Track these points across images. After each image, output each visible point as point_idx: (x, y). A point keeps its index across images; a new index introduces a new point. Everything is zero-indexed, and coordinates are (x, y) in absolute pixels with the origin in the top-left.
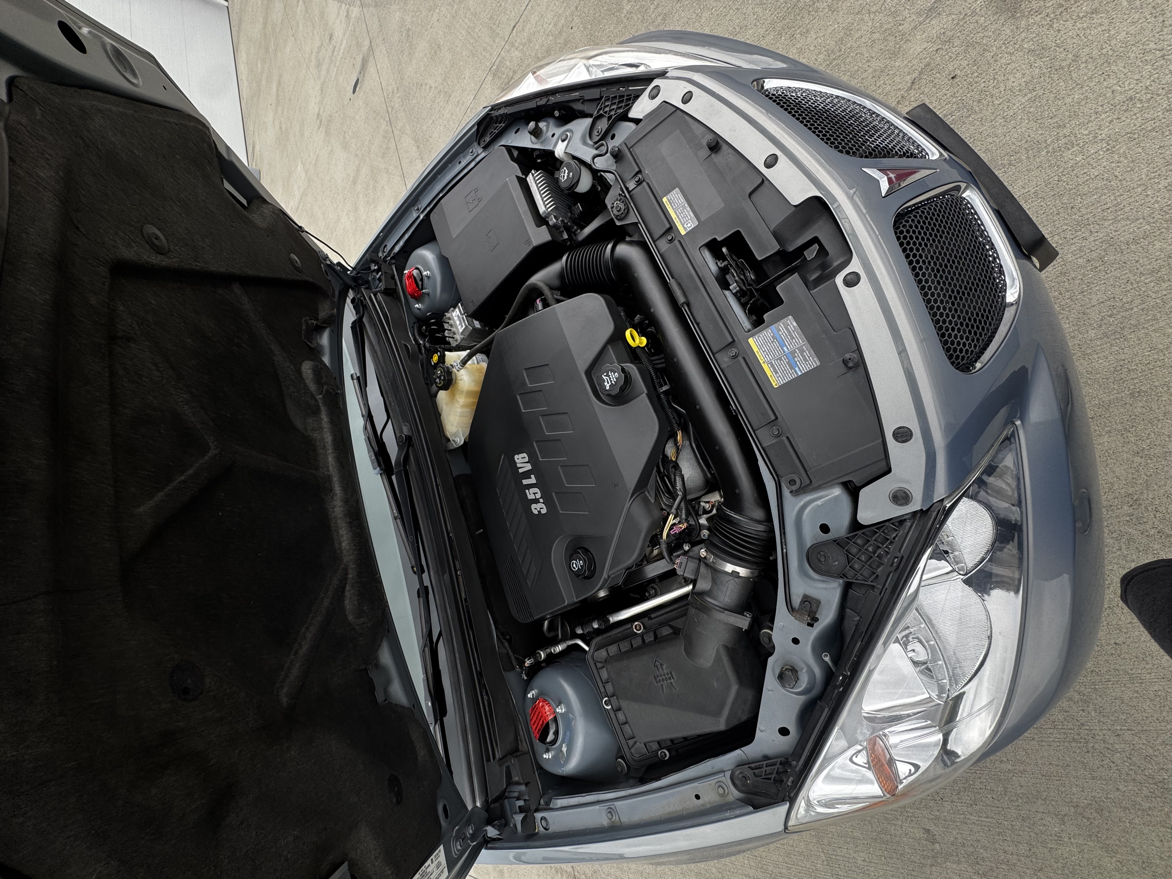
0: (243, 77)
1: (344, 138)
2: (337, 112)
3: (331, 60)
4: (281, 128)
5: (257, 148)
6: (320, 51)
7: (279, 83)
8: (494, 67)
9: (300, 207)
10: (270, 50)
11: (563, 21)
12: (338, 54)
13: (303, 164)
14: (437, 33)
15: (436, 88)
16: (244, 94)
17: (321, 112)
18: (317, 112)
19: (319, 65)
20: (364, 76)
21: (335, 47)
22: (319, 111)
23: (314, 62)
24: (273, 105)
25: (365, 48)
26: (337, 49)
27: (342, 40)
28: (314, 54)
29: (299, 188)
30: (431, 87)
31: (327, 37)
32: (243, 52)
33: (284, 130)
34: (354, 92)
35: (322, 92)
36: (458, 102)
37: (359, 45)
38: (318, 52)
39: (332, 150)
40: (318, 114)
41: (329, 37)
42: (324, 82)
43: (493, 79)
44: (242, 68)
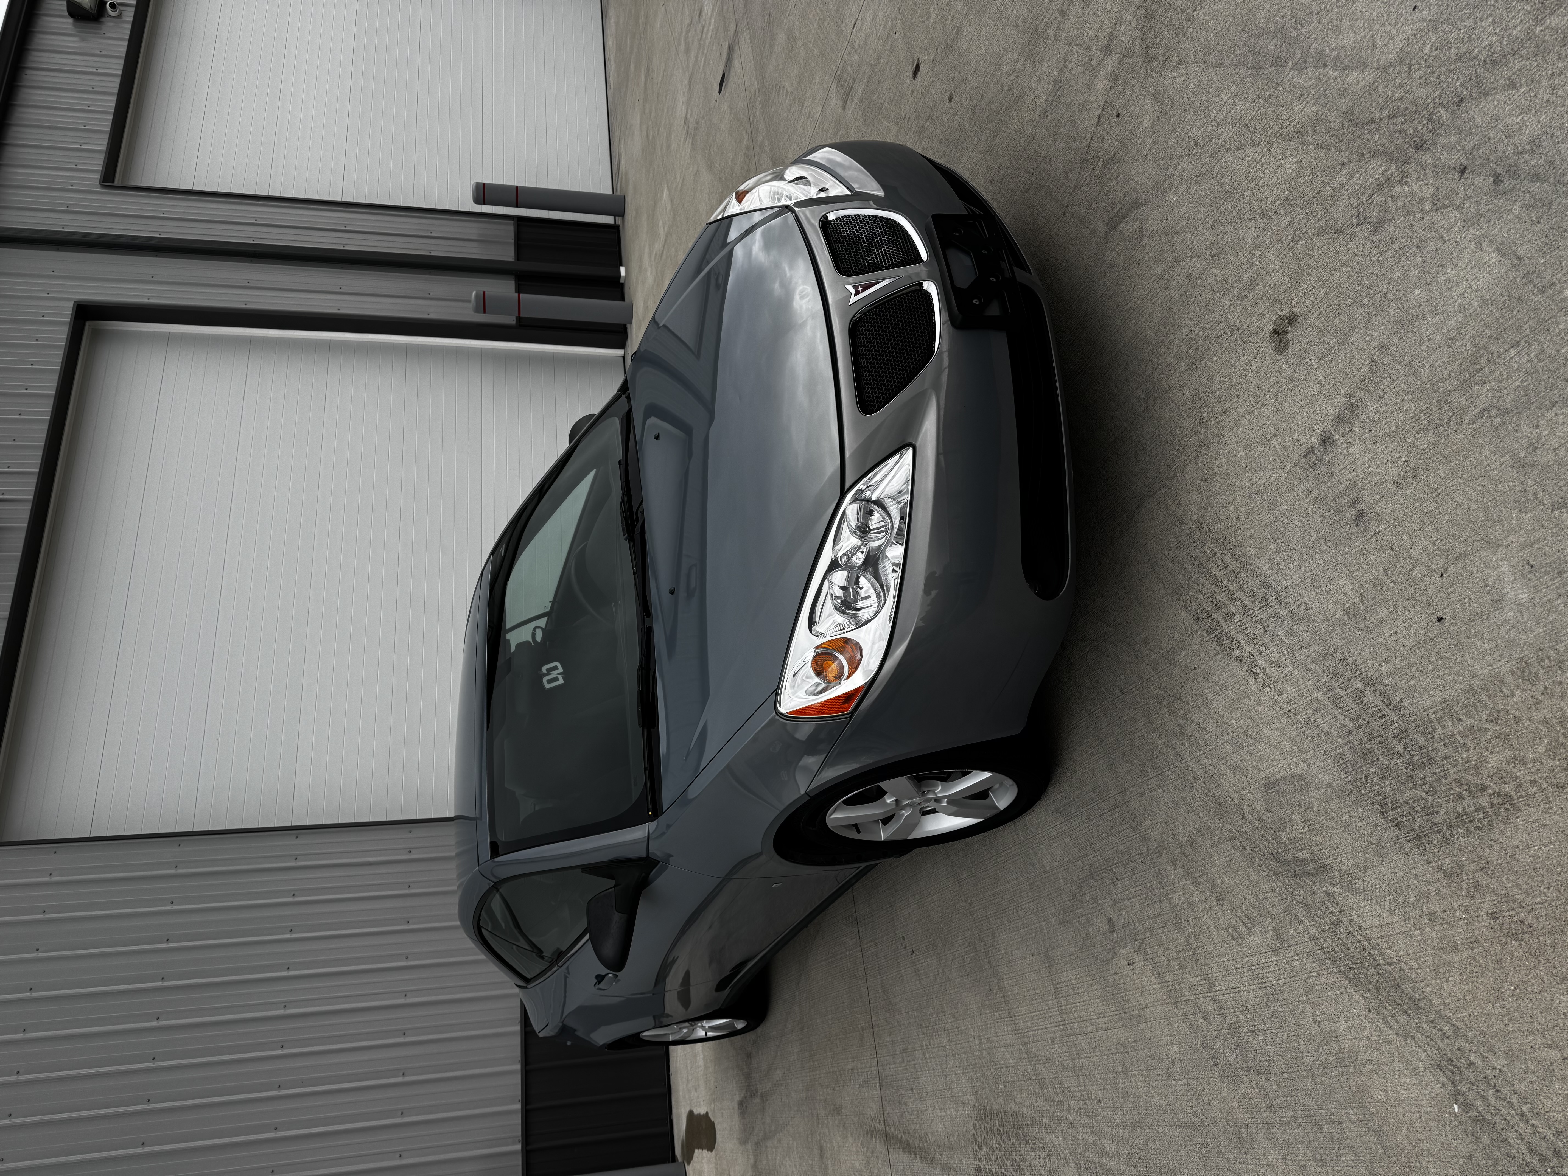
0: (611, 55)
1: (710, 153)
2: (703, 118)
3: (700, 44)
4: (648, 136)
5: (623, 162)
6: (690, 30)
7: (648, 70)
8: (839, 72)
9: (665, 252)
10: (640, 21)
11: (890, 23)
12: (706, 37)
13: (669, 190)
14: (794, 22)
15: (792, 92)
16: (611, 80)
17: (689, 116)
18: (684, 115)
19: (687, 50)
20: (730, 70)
21: (704, 28)
22: (687, 115)
23: (682, 47)
24: (641, 101)
25: (731, 32)
26: (705, 29)
27: (710, 19)
28: (684, 34)
29: (664, 224)
30: (787, 92)
31: (697, 13)
32: (612, 21)
33: (651, 138)
34: (720, 91)
35: (690, 87)
36: (810, 114)
37: (726, 29)
38: (688, 32)
39: (697, 171)
40: (686, 119)
41: (698, 12)
42: (692, 74)
43: (837, 87)
44: (610, 42)
